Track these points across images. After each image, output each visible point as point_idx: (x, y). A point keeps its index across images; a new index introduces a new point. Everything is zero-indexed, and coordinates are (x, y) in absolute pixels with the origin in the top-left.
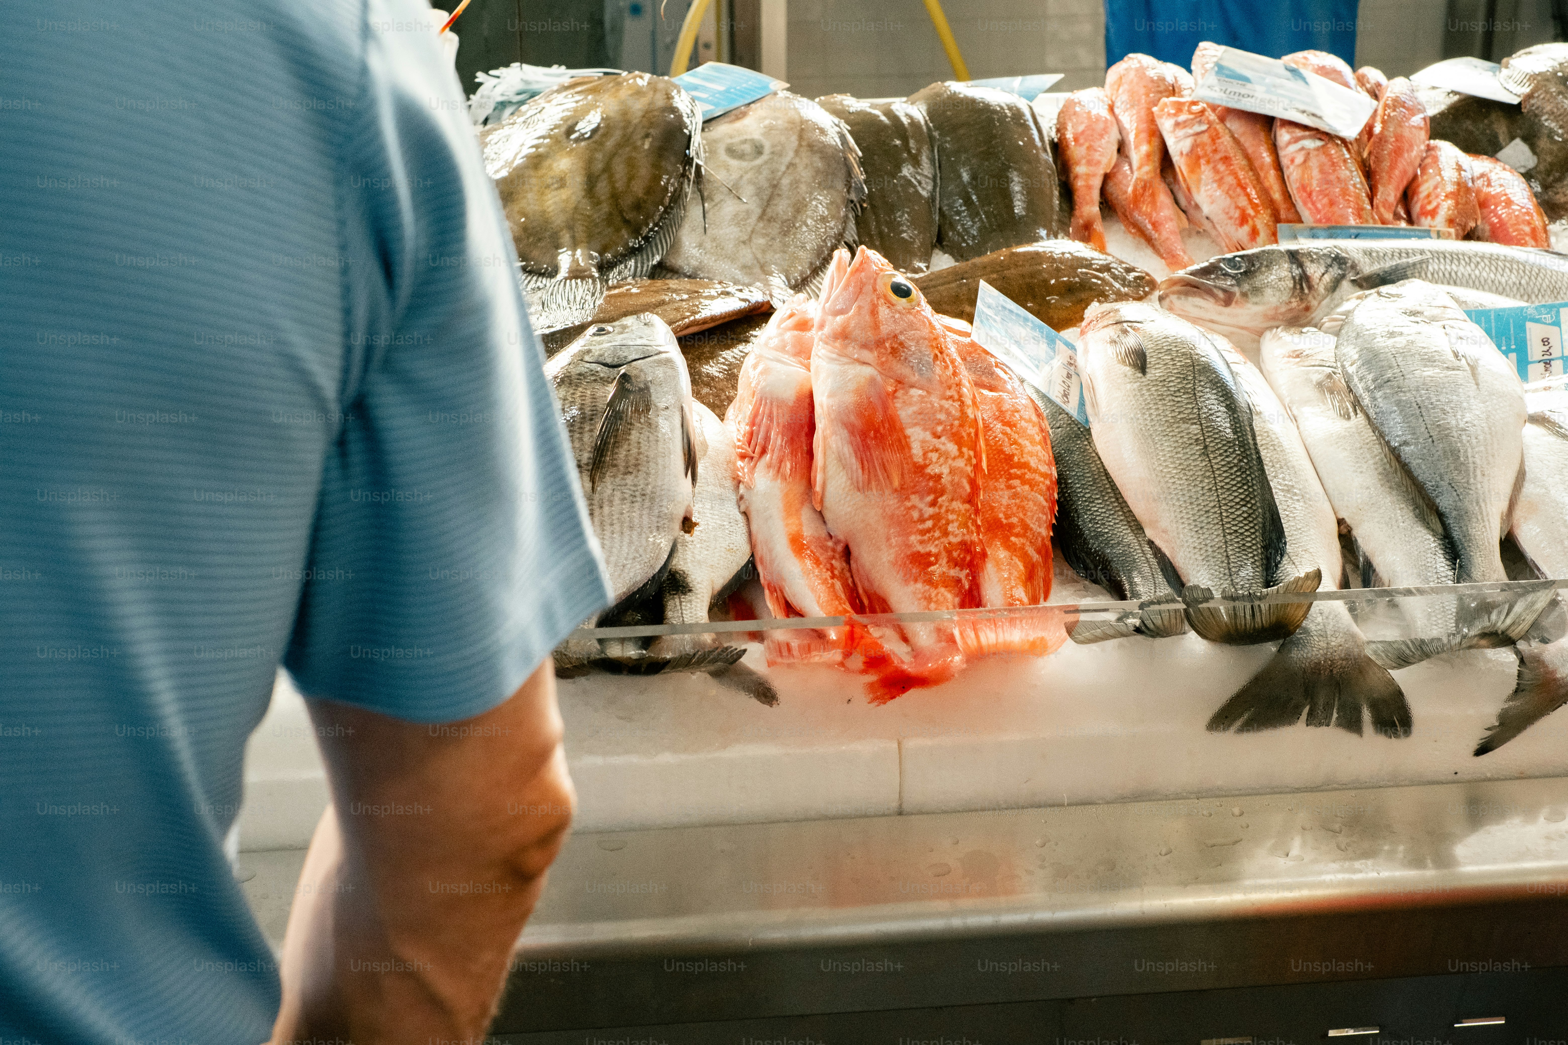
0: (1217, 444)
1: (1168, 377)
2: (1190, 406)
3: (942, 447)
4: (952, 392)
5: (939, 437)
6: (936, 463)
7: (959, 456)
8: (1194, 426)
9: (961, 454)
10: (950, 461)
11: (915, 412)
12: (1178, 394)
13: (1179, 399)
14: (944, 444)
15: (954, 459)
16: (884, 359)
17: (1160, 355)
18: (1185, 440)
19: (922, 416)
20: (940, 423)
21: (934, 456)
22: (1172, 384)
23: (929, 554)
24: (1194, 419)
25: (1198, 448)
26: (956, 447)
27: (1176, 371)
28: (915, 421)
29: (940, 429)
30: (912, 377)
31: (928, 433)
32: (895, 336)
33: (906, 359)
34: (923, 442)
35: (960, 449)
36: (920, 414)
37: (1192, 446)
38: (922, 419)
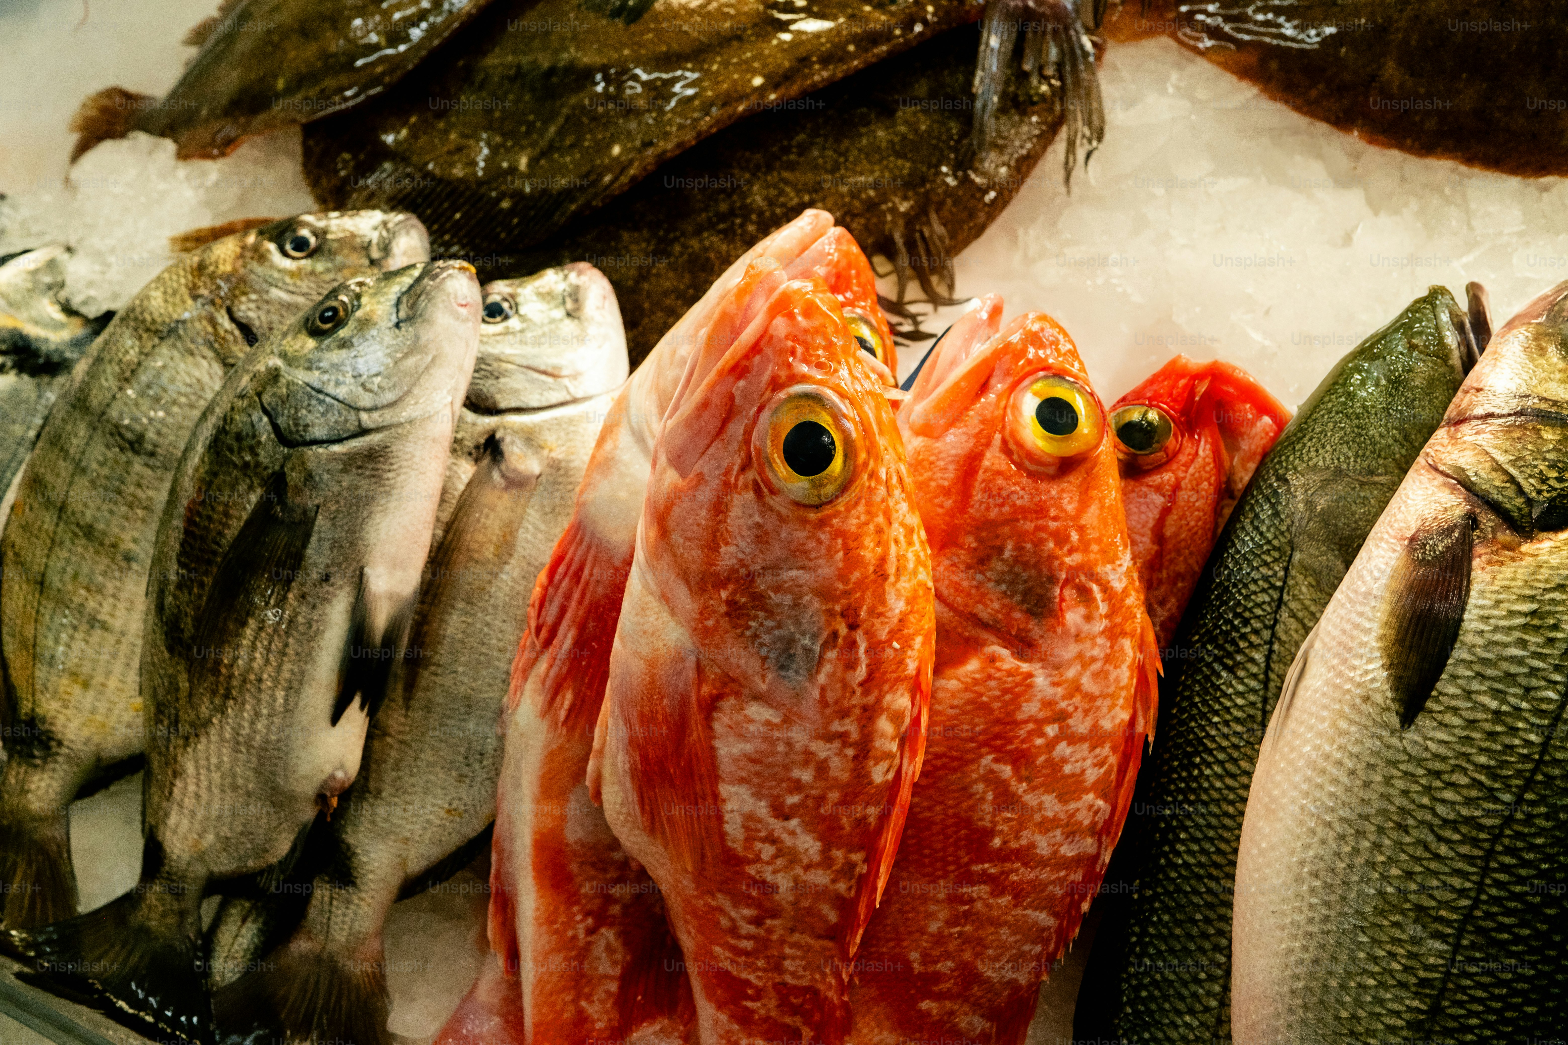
0: (1471, 1014)
1: (1456, 768)
2: (1456, 882)
3: (788, 840)
4: (850, 726)
5: (787, 818)
6: (768, 863)
7: (819, 865)
8: (1437, 945)
9: (826, 861)
10: (798, 871)
11: (745, 756)
12: (1448, 834)
13: (1443, 850)
14: (793, 833)
15: (808, 867)
16: (710, 623)
17: (1475, 686)
18: (1395, 966)
19: (757, 768)
20: (797, 786)
21: (768, 851)
22: (1449, 795)
23: (747, 983)
24: (1448, 922)
25: (1415, 1003)
26: (818, 845)
27: (1483, 759)
28: (743, 774)
29: (793, 799)
30: (758, 680)
31: (763, 803)
32: (751, 577)
33: (755, 636)
34: (750, 818)
35: (825, 851)
36: (754, 761)
37: (1403, 994)
38: (757, 774)
